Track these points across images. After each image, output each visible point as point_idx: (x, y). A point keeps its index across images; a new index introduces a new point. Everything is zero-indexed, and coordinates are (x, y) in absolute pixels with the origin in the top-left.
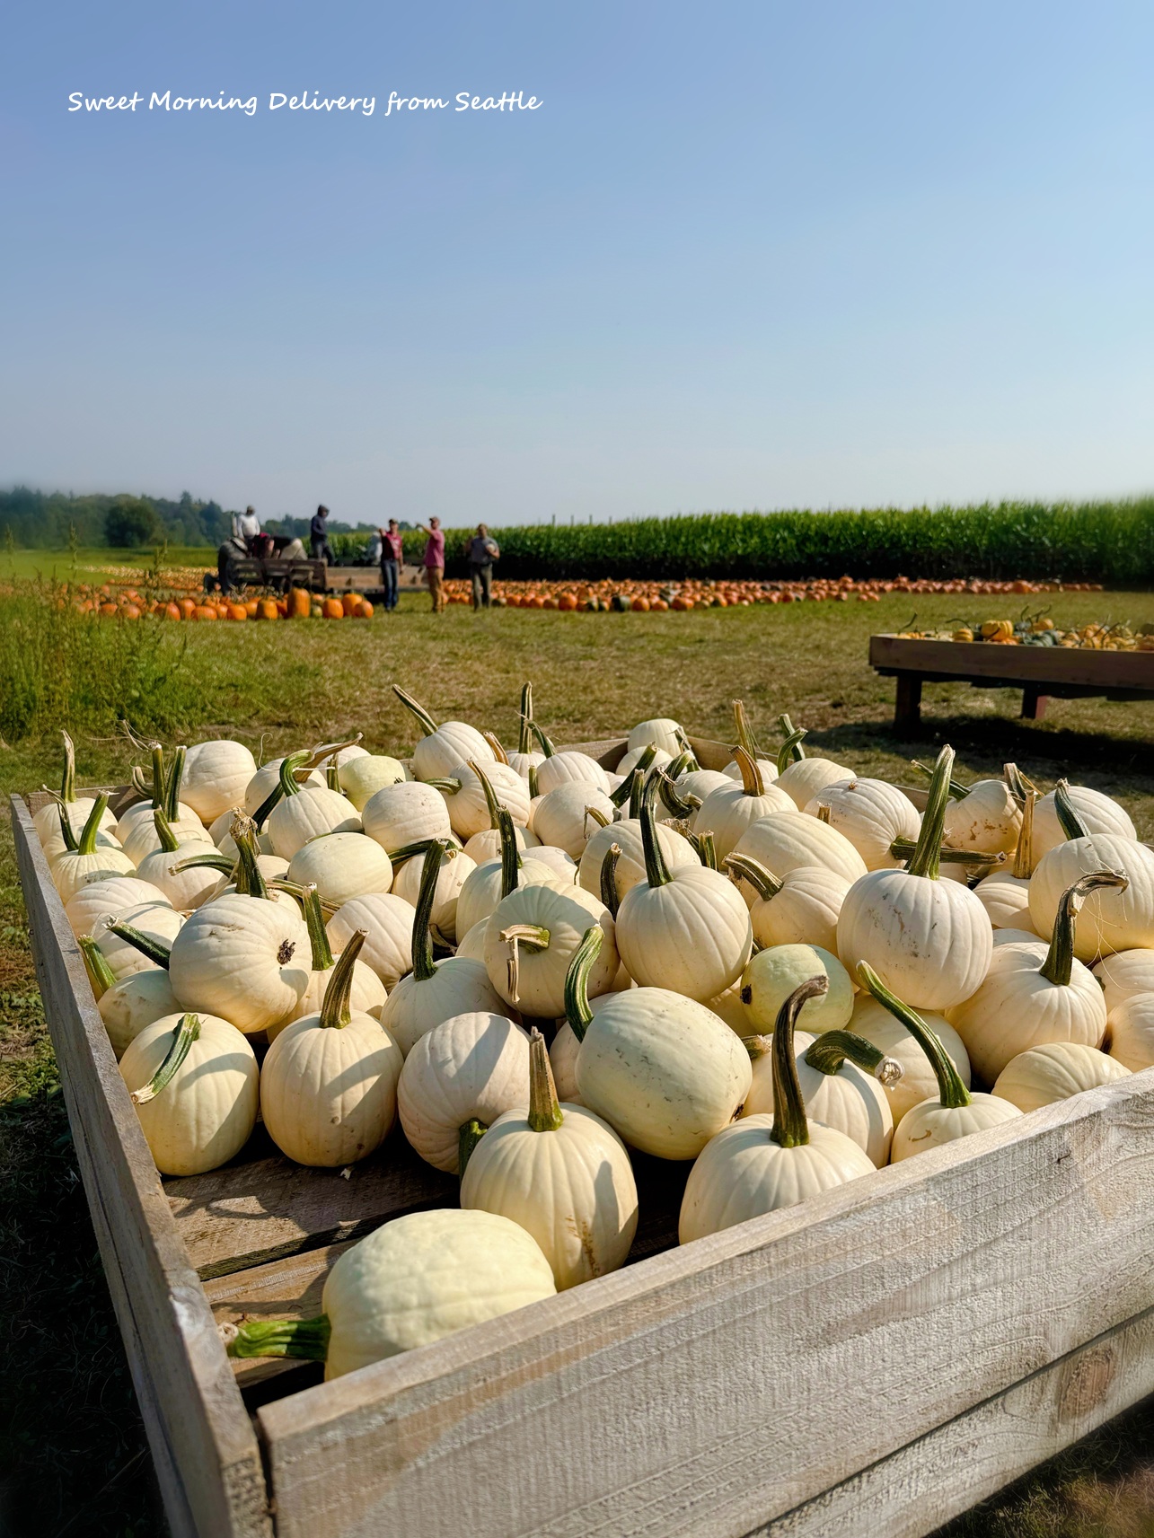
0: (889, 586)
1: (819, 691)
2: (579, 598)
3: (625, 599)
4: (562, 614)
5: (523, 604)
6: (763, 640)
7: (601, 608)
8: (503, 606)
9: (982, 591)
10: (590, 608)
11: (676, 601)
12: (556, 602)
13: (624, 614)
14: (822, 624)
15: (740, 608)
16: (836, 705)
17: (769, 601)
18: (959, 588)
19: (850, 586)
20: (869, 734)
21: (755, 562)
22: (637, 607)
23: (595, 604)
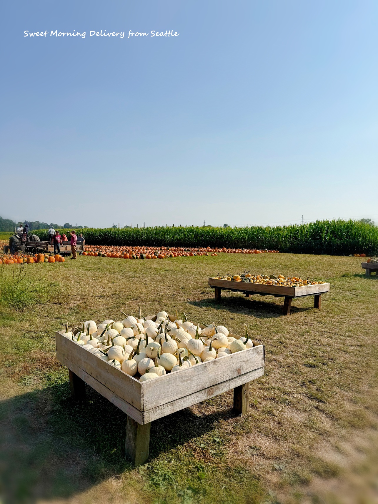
0: (220, 251)
1: (199, 288)
2: (130, 255)
3: (144, 255)
4: (125, 260)
5: (112, 256)
6: (185, 269)
7: (137, 258)
8: (106, 257)
9: (246, 253)
10: (134, 258)
11: (159, 256)
12: (123, 255)
13: (144, 260)
14: (201, 264)
15: (178, 258)
16: (202, 293)
17: (187, 255)
18: (240, 251)
19: (210, 250)
20: (209, 302)
21: (182, 242)
22: (148, 257)
23: (135, 257)
